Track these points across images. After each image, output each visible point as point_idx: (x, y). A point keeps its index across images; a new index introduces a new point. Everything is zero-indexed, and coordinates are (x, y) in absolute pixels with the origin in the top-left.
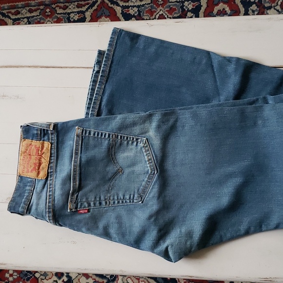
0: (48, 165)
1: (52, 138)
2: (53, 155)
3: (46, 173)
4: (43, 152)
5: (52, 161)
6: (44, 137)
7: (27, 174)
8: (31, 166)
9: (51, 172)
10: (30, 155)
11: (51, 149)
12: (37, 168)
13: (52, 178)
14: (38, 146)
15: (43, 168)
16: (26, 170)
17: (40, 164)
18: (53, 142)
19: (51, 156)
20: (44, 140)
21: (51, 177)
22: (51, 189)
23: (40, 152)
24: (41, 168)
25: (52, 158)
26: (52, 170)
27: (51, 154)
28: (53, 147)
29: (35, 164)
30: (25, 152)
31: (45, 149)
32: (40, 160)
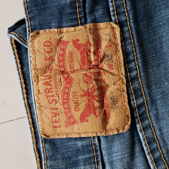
0: (124, 87)
1: (117, 7)
2: (131, 58)
3: (128, 112)
4: (101, 54)
5: (134, 73)
6: (92, 11)
7: (68, 130)
8: (77, 104)
9: (139, 107)
10: (63, 73)
11: (123, 39)
12: (97, 104)
13: (147, 122)
14: (82, 41)
15: (114, 101)
16: (63, 118)
17: (102, 90)
18: (124, 19)
19: (127, 62)
20: (95, 21)
21: (142, 121)
22: (157, 154)
23: (92, 57)
24: (108, 101)
25: (132, 65)
26: (141, 101)
27: (126, 54)
28: (127, 35)
29: (87, 94)
30: (48, 68)
31: (104, 44)
32: (98, 80)
